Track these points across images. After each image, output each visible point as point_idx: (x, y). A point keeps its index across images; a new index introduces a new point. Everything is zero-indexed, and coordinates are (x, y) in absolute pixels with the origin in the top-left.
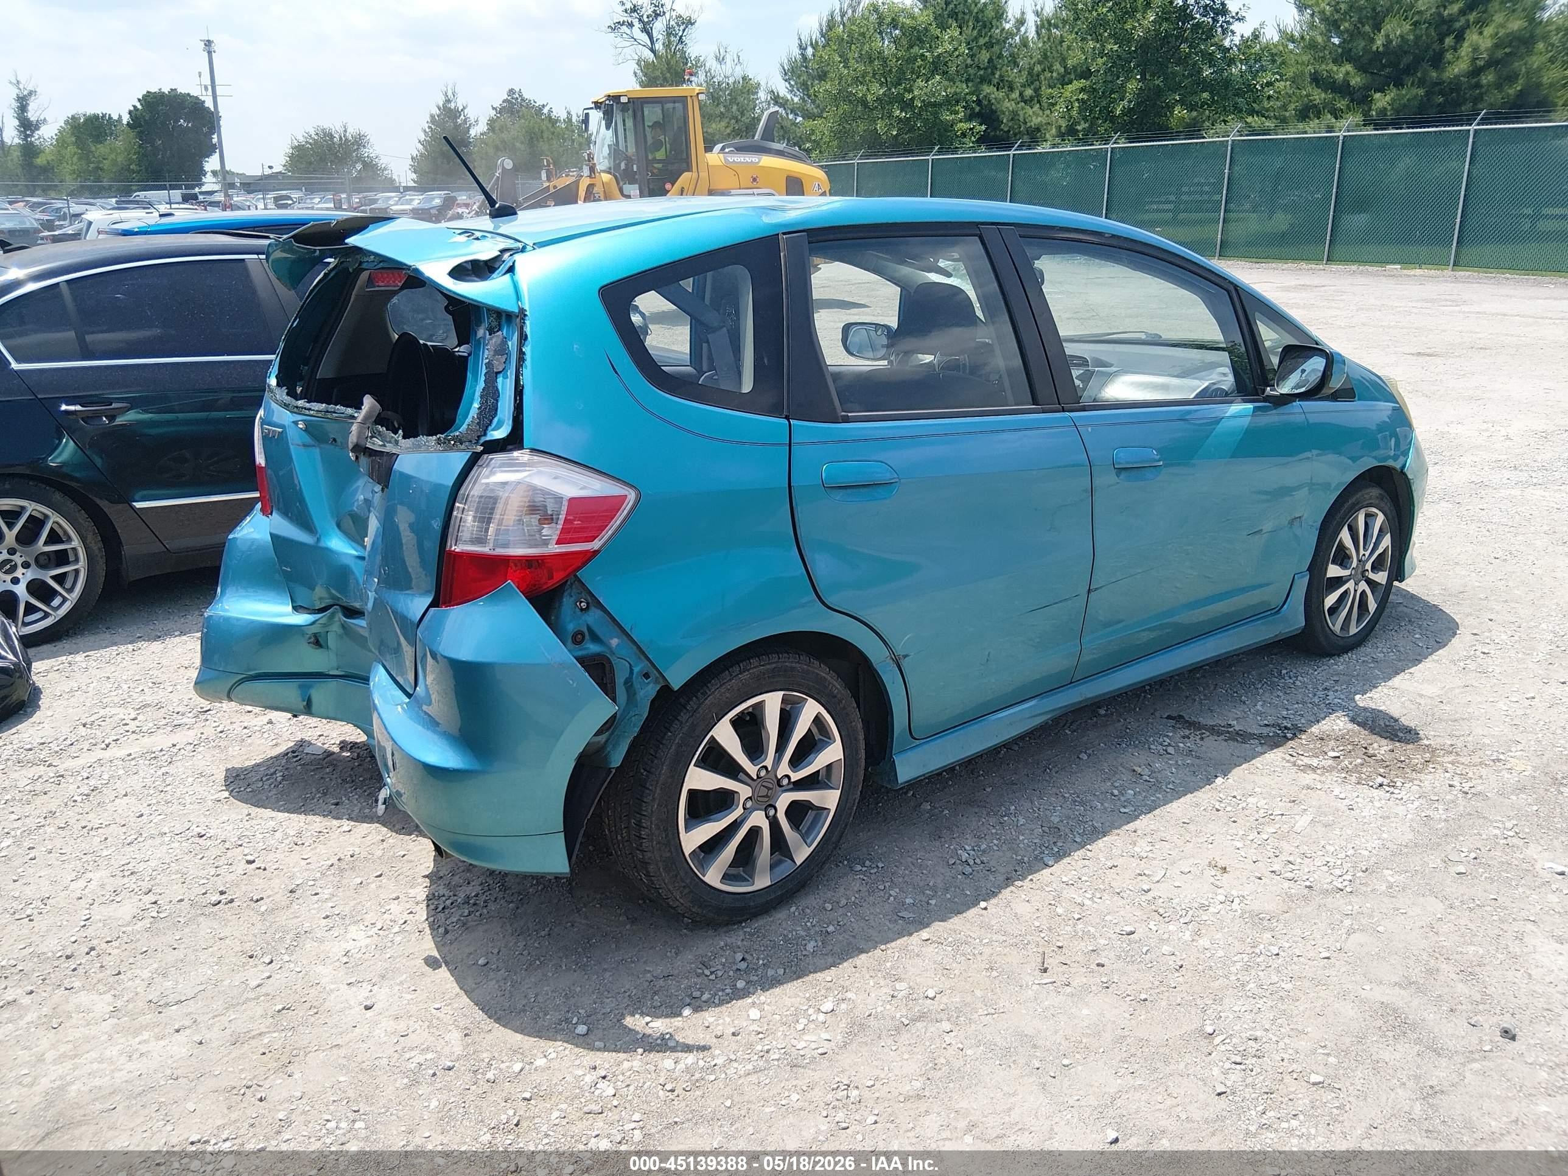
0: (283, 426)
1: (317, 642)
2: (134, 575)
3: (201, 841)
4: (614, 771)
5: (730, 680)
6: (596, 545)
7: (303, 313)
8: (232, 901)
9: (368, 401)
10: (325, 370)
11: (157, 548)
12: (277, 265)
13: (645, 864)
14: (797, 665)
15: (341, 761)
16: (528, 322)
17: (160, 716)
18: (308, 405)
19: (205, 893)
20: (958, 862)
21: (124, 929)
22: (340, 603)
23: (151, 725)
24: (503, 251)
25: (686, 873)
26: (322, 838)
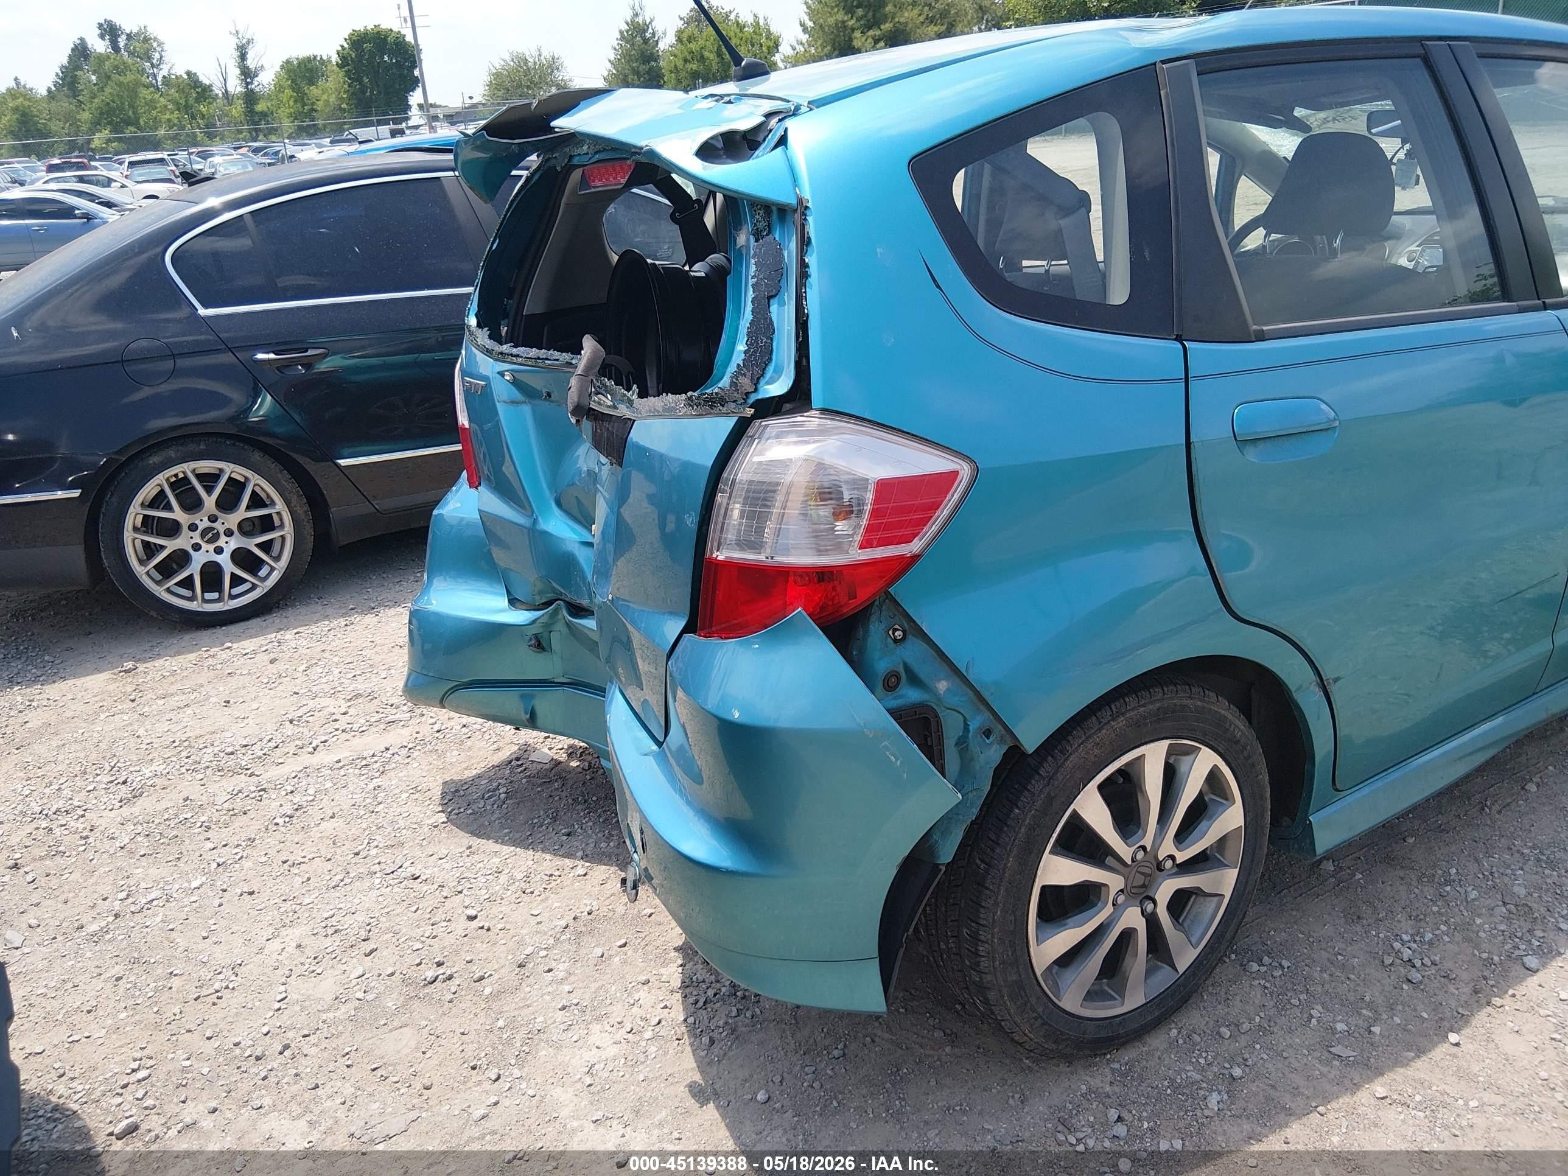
0: (485, 378)
1: (540, 645)
2: (343, 539)
3: (415, 884)
4: (943, 869)
5: (1100, 730)
6: (915, 546)
7: (505, 232)
8: (450, 978)
9: (589, 344)
10: (533, 304)
11: (365, 509)
12: (467, 169)
13: (982, 989)
14: (1190, 702)
15: (570, 772)
16: (810, 219)
17: (372, 710)
18: (515, 351)
19: (420, 964)
20: (1398, 961)
21: (324, 1016)
22: (563, 597)
23: (362, 721)
24: (769, 115)
25: (1038, 999)
26: (554, 884)
